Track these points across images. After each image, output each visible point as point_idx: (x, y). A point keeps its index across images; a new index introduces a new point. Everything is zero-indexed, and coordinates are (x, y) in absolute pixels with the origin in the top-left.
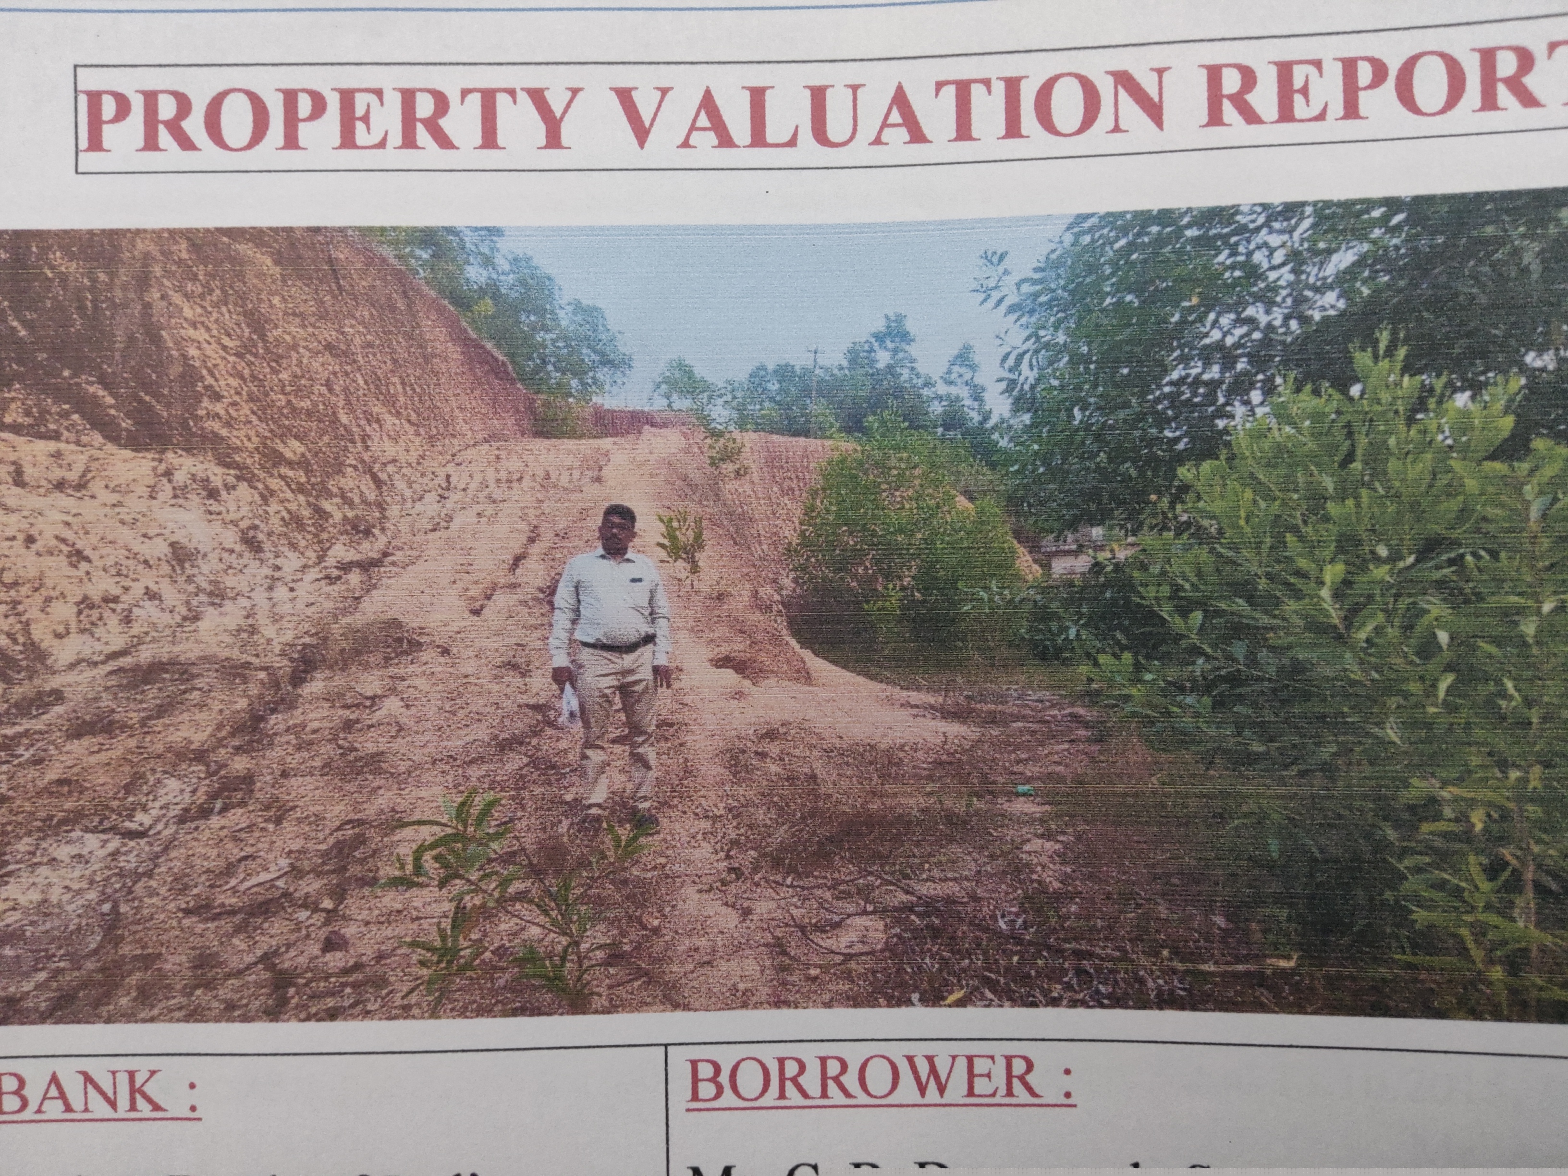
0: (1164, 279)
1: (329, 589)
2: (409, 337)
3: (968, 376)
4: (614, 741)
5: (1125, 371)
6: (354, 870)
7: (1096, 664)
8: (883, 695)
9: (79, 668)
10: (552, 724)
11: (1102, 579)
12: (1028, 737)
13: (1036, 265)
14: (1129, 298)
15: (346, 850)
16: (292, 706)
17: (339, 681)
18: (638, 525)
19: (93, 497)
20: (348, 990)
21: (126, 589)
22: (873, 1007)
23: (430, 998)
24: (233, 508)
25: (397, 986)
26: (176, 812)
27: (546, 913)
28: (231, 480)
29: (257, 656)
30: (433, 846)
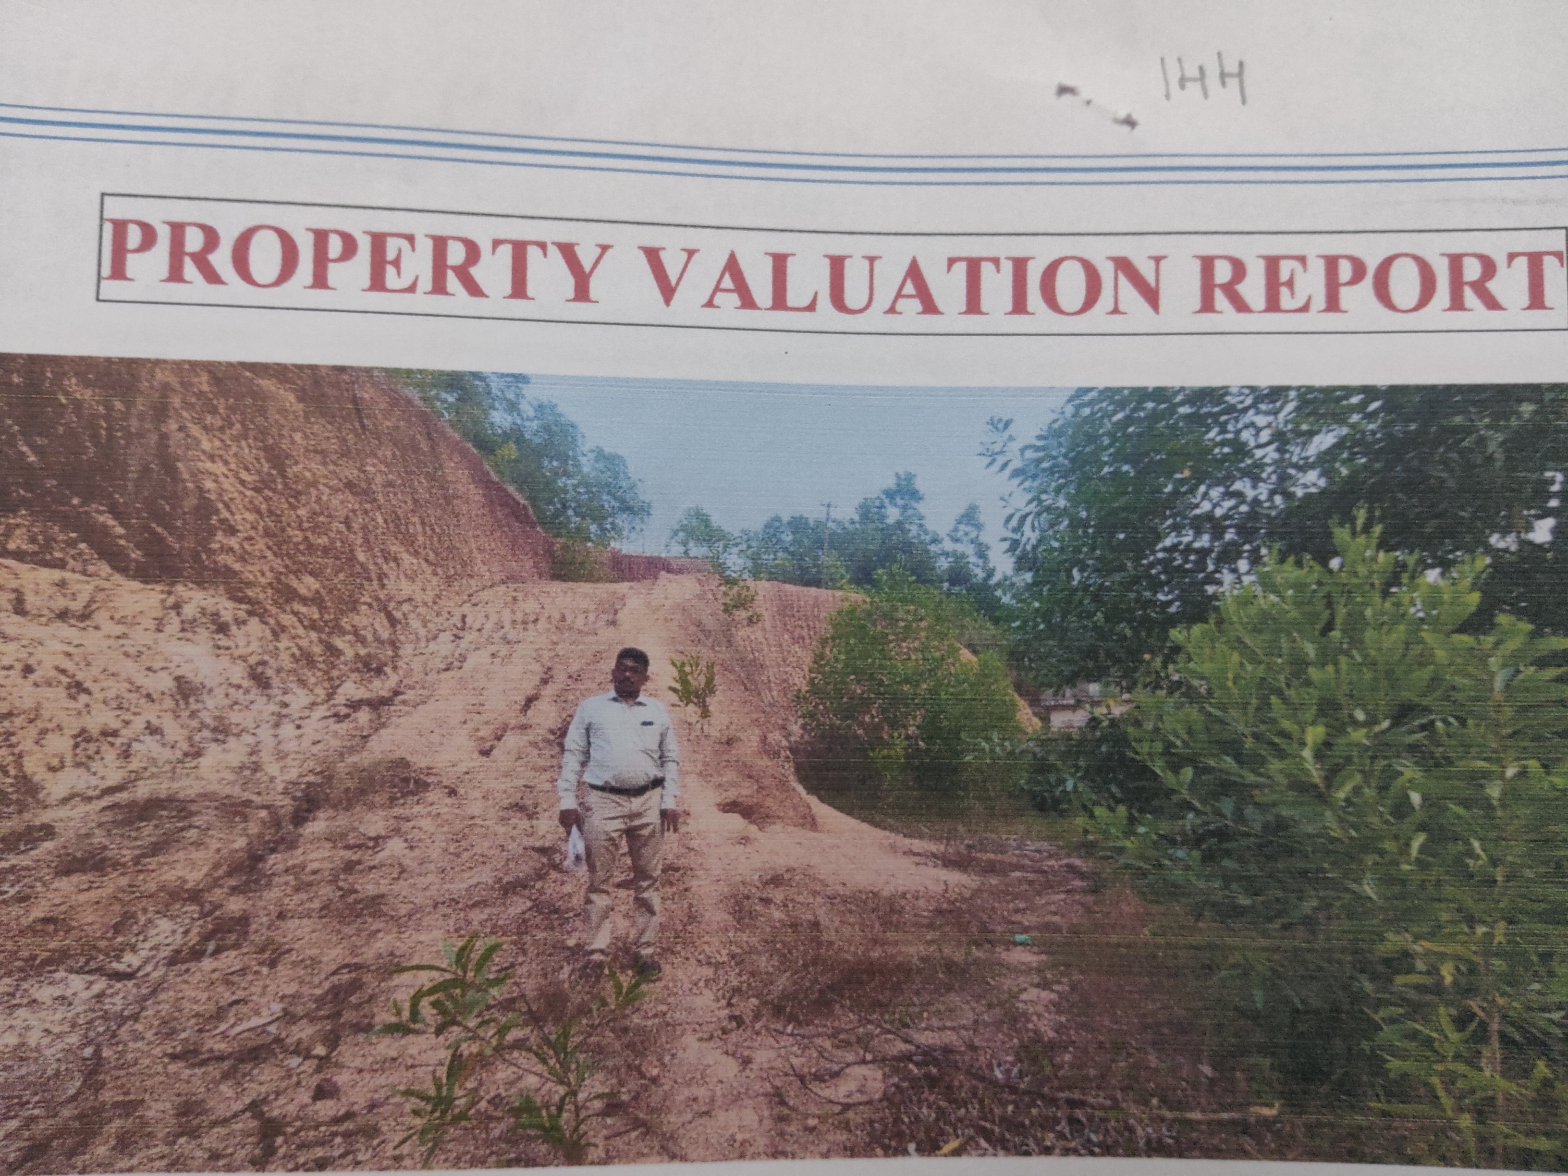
0: (1158, 452)
1: (337, 727)
2: (431, 478)
3: (973, 535)
4: (619, 886)
5: (1121, 536)
6: (348, 1016)
7: (1092, 816)
8: (886, 842)
9: (73, 802)
10: (557, 867)
11: (1098, 734)
12: (1026, 887)
13: (1039, 433)
14: (1125, 468)
15: (342, 996)
16: (292, 845)
17: (343, 821)
18: (652, 669)
19: (97, 628)
20: (338, 1140)
21: (127, 723)
22: (871, 1157)
23: (423, 1149)
24: (242, 642)
25: (388, 1136)
26: (166, 954)
27: (544, 1061)
28: (242, 615)
29: (259, 794)
30: (432, 991)
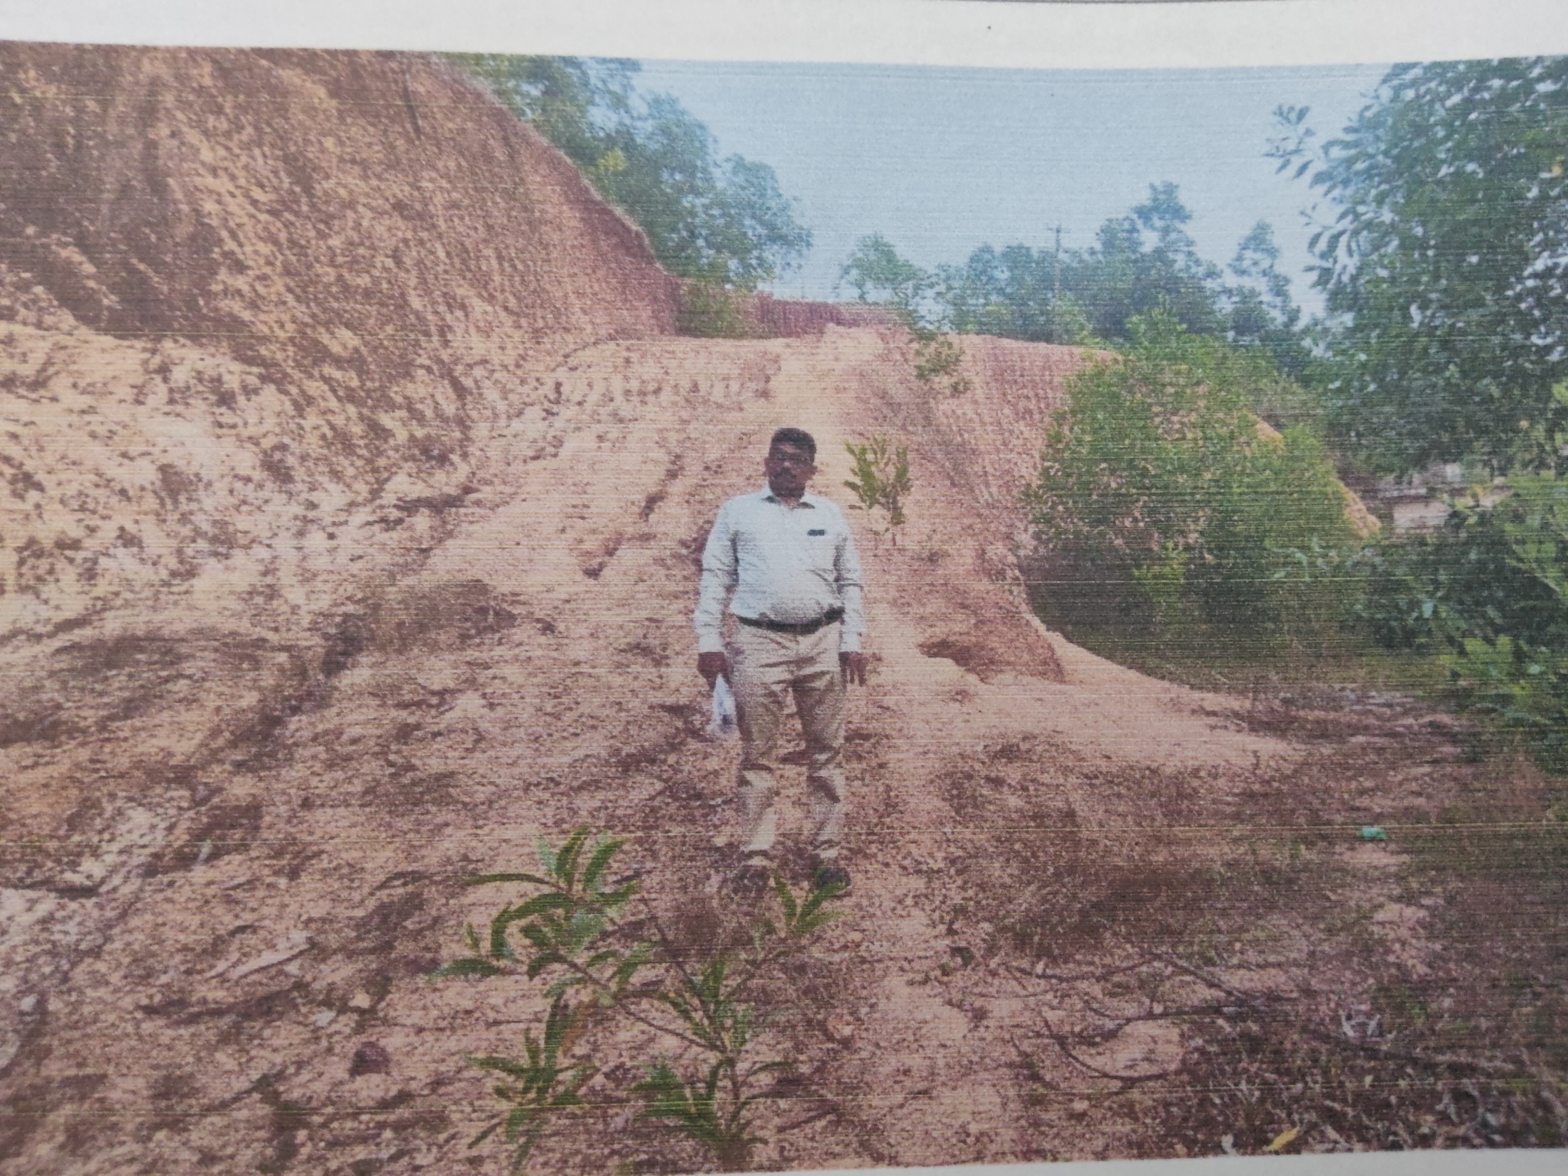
0: (1515, 145)
1: (384, 537)
2: (509, 195)
3: (1265, 264)
4: (785, 760)
5: (1474, 259)
6: (404, 948)
7: (1462, 653)
8: (1165, 697)
9: (15, 642)
10: (696, 734)
11: (1463, 535)
12: (1373, 757)
13: (1347, 124)
14: (1471, 167)
15: (393, 918)
16: (322, 702)
17: (395, 668)
18: (819, 458)
19: (54, 399)
20: (388, 1134)
21: (92, 530)
22: (1167, 1156)
23: (512, 1147)
24: (252, 419)
25: (463, 1127)
26: (142, 859)
27: (686, 1015)
28: (253, 381)
29: (276, 630)
30: (522, 912)
